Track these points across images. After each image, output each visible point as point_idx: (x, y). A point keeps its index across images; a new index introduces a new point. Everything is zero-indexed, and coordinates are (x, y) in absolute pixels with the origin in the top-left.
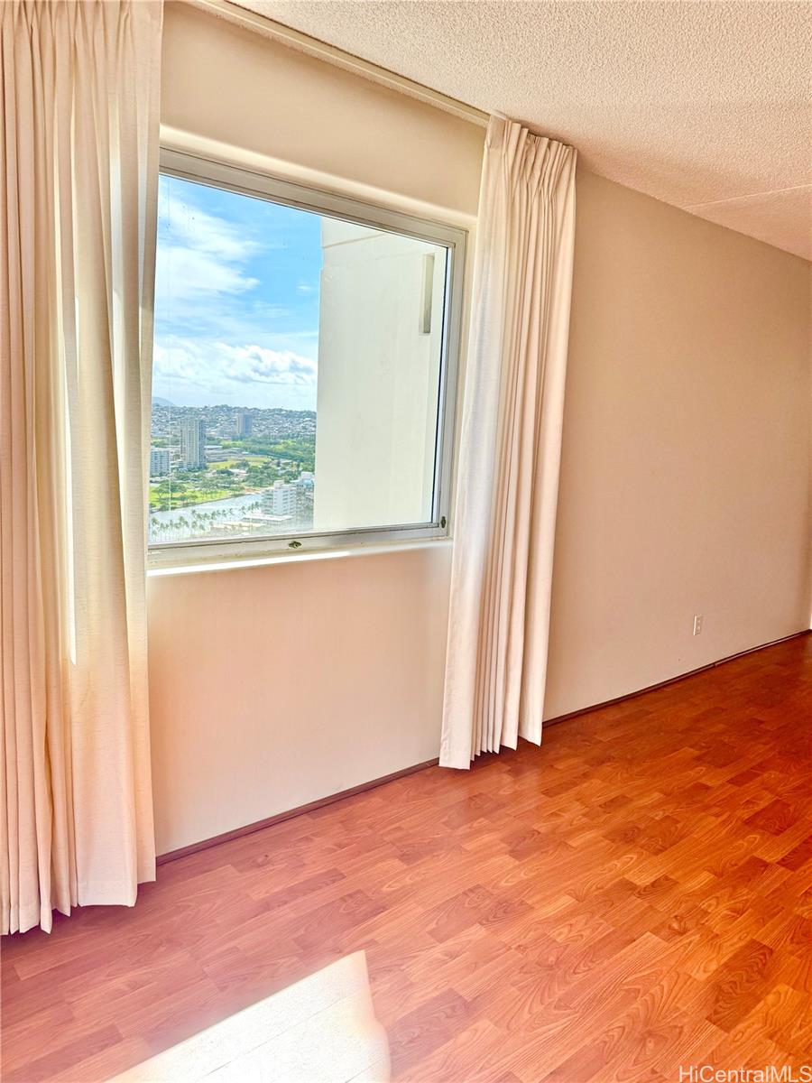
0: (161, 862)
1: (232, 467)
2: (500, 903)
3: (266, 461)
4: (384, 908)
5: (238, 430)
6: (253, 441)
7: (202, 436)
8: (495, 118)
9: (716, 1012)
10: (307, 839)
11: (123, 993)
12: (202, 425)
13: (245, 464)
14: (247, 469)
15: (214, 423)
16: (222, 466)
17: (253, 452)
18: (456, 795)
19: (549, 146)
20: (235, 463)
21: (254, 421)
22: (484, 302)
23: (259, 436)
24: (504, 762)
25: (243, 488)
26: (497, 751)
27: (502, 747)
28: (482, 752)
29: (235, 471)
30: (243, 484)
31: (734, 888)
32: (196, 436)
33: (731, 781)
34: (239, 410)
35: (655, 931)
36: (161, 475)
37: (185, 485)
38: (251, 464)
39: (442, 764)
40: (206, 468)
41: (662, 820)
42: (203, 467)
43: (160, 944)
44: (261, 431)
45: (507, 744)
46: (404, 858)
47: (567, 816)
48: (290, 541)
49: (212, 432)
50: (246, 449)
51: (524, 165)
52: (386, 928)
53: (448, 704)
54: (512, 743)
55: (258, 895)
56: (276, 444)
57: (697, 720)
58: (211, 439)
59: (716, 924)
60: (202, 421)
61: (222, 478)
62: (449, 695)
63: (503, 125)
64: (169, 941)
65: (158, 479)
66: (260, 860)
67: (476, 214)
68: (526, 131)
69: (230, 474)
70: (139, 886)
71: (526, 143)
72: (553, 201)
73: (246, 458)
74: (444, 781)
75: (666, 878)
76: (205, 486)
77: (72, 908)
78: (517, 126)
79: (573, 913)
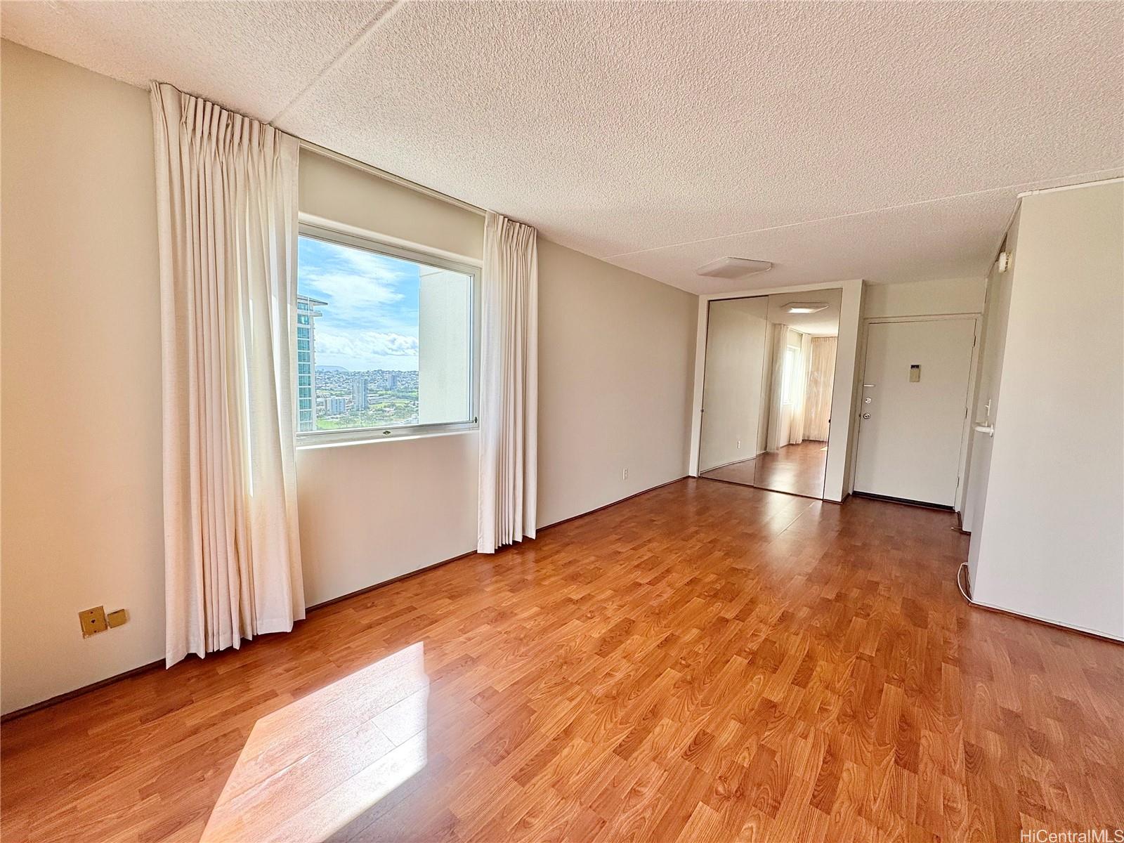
0: (308, 611)
1: (385, 407)
2: (499, 614)
3: (406, 402)
4: (436, 621)
5: (388, 384)
6: (398, 391)
7: (366, 389)
8: (490, 212)
9: (601, 650)
10: (398, 593)
11: (281, 674)
12: (366, 382)
13: (393, 405)
14: (394, 408)
15: (373, 380)
16: (379, 406)
17: (398, 397)
18: (486, 567)
19: (520, 227)
20: (386, 404)
21: (398, 379)
22: (489, 304)
23: (402, 387)
24: (515, 549)
25: (392, 420)
26: (511, 543)
27: (514, 541)
28: (502, 544)
29: (387, 409)
30: (392, 417)
31: (623, 596)
32: (362, 389)
33: (633, 549)
34: (389, 372)
35: (578, 619)
36: (340, 414)
37: (355, 419)
38: (397, 405)
39: (478, 552)
40: (369, 408)
41: (593, 569)
42: (367, 408)
43: (306, 649)
44: (403, 385)
45: (516, 540)
46: (451, 597)
47: (544, 571)
48: (384, 431)
49: (372, 386)
50: (393, 396)
51: (507, 236)
52: (436, 631)
53: (481, 518)
54: (519, 539)
55: (365, 622)
56: (412, 392)
57: (621, 522)
58: (371, 390)
59: (609, 613)
60: (366, 380)
61: (379, 414)
62: (481, 513)
63: (495, 216)
64: (311, 647)
65: (338, 416)
66: (369, 605)
67: (482, 260)
68: (506, 219)
69: (383, 411)
70: (294, 622)
71: (507, 225)
72: (525, 255)
73: (394, 401)
74: (481, 560)
75: (589, 595)
76: (369, 419)
77: (253, 636)
78: (502, 217)
79: (538, 614)
